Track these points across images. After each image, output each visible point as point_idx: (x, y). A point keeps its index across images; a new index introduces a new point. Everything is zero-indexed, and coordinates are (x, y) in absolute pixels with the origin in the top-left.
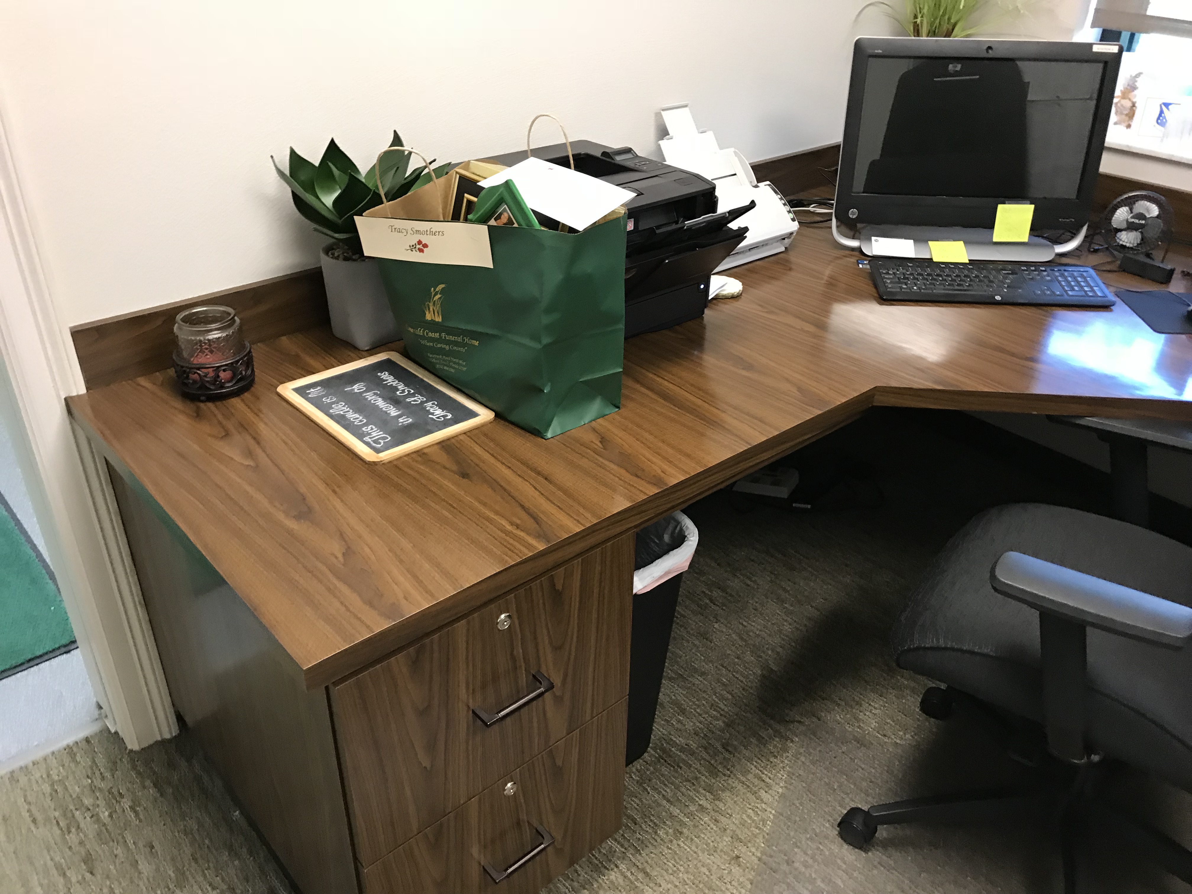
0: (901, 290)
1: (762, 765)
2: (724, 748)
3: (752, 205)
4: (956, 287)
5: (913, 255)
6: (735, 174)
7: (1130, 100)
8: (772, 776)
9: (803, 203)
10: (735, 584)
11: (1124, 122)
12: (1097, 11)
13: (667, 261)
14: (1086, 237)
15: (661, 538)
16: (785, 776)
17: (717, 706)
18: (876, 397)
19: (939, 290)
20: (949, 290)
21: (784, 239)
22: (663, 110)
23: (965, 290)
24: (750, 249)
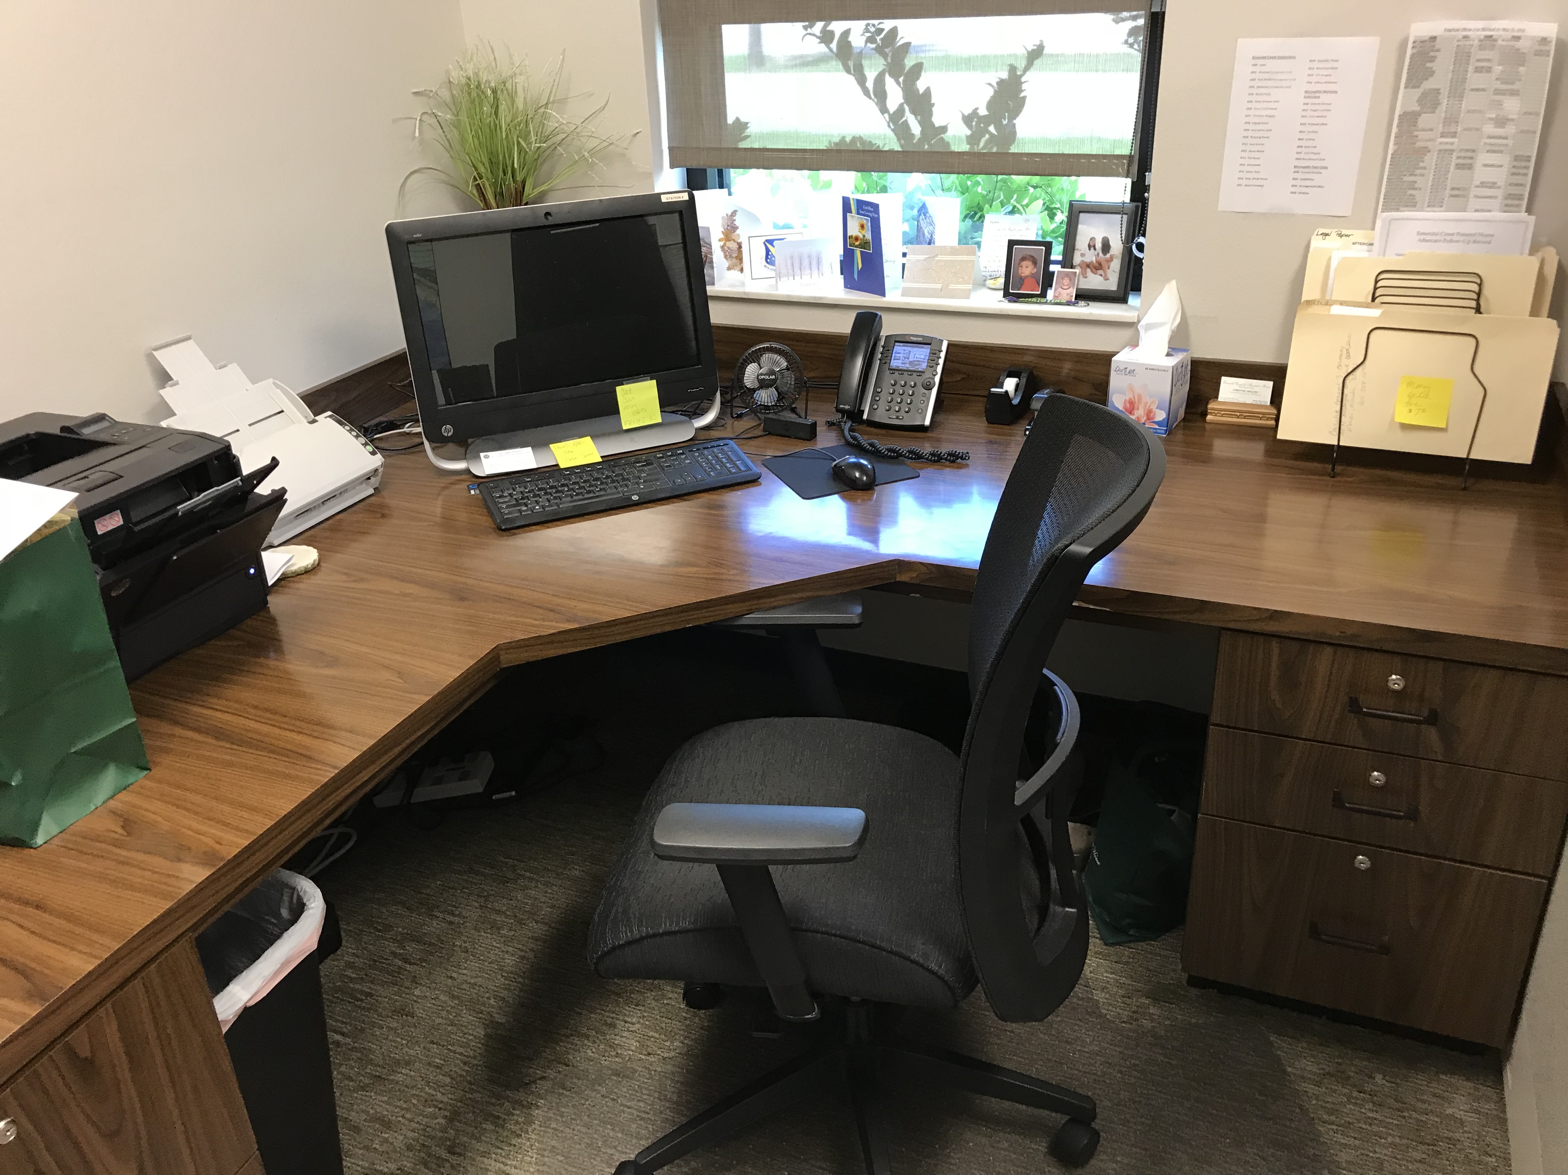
0: (521, 513)
1: (503, 1155)
2: (449, 1152)
3: (274, 462)
4: (586, 496)
5: (533, 465)
6: (282, 411)
7: (734, 241)
8: (518, 1164)
9: (396, 424)
10: (434, 927)
11: (737, 266)
12: (671, 149)
13: (175, 558)
14: (722, 403)
15: (278, 915)
16: (535, 1156)
17: (432, 1101)
18: (501, 658)
19: (566, 504)
20: (580, 500)
21: (369, 478)
22: (156, 349)
23: (597, 497)
24: (323, 503)
